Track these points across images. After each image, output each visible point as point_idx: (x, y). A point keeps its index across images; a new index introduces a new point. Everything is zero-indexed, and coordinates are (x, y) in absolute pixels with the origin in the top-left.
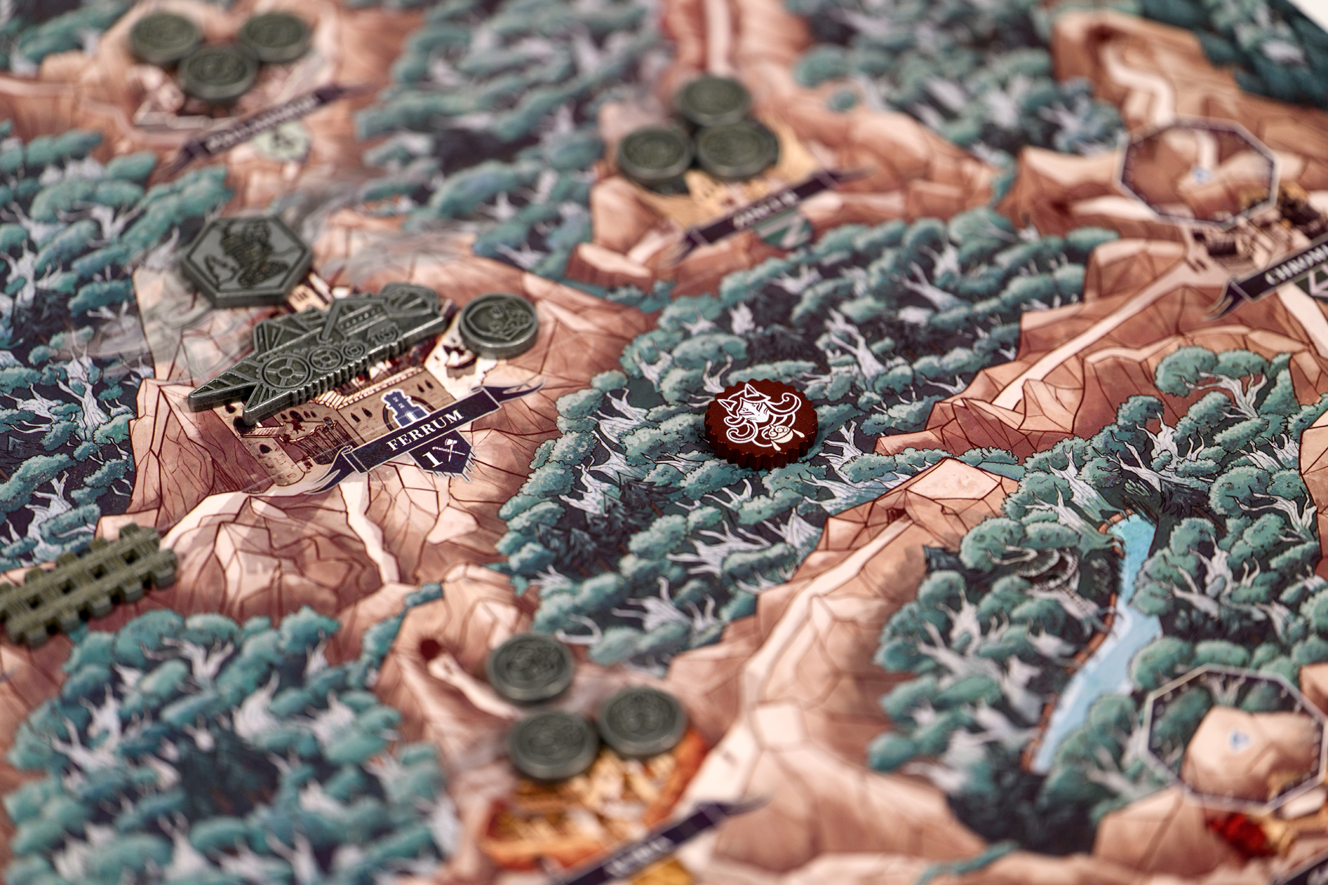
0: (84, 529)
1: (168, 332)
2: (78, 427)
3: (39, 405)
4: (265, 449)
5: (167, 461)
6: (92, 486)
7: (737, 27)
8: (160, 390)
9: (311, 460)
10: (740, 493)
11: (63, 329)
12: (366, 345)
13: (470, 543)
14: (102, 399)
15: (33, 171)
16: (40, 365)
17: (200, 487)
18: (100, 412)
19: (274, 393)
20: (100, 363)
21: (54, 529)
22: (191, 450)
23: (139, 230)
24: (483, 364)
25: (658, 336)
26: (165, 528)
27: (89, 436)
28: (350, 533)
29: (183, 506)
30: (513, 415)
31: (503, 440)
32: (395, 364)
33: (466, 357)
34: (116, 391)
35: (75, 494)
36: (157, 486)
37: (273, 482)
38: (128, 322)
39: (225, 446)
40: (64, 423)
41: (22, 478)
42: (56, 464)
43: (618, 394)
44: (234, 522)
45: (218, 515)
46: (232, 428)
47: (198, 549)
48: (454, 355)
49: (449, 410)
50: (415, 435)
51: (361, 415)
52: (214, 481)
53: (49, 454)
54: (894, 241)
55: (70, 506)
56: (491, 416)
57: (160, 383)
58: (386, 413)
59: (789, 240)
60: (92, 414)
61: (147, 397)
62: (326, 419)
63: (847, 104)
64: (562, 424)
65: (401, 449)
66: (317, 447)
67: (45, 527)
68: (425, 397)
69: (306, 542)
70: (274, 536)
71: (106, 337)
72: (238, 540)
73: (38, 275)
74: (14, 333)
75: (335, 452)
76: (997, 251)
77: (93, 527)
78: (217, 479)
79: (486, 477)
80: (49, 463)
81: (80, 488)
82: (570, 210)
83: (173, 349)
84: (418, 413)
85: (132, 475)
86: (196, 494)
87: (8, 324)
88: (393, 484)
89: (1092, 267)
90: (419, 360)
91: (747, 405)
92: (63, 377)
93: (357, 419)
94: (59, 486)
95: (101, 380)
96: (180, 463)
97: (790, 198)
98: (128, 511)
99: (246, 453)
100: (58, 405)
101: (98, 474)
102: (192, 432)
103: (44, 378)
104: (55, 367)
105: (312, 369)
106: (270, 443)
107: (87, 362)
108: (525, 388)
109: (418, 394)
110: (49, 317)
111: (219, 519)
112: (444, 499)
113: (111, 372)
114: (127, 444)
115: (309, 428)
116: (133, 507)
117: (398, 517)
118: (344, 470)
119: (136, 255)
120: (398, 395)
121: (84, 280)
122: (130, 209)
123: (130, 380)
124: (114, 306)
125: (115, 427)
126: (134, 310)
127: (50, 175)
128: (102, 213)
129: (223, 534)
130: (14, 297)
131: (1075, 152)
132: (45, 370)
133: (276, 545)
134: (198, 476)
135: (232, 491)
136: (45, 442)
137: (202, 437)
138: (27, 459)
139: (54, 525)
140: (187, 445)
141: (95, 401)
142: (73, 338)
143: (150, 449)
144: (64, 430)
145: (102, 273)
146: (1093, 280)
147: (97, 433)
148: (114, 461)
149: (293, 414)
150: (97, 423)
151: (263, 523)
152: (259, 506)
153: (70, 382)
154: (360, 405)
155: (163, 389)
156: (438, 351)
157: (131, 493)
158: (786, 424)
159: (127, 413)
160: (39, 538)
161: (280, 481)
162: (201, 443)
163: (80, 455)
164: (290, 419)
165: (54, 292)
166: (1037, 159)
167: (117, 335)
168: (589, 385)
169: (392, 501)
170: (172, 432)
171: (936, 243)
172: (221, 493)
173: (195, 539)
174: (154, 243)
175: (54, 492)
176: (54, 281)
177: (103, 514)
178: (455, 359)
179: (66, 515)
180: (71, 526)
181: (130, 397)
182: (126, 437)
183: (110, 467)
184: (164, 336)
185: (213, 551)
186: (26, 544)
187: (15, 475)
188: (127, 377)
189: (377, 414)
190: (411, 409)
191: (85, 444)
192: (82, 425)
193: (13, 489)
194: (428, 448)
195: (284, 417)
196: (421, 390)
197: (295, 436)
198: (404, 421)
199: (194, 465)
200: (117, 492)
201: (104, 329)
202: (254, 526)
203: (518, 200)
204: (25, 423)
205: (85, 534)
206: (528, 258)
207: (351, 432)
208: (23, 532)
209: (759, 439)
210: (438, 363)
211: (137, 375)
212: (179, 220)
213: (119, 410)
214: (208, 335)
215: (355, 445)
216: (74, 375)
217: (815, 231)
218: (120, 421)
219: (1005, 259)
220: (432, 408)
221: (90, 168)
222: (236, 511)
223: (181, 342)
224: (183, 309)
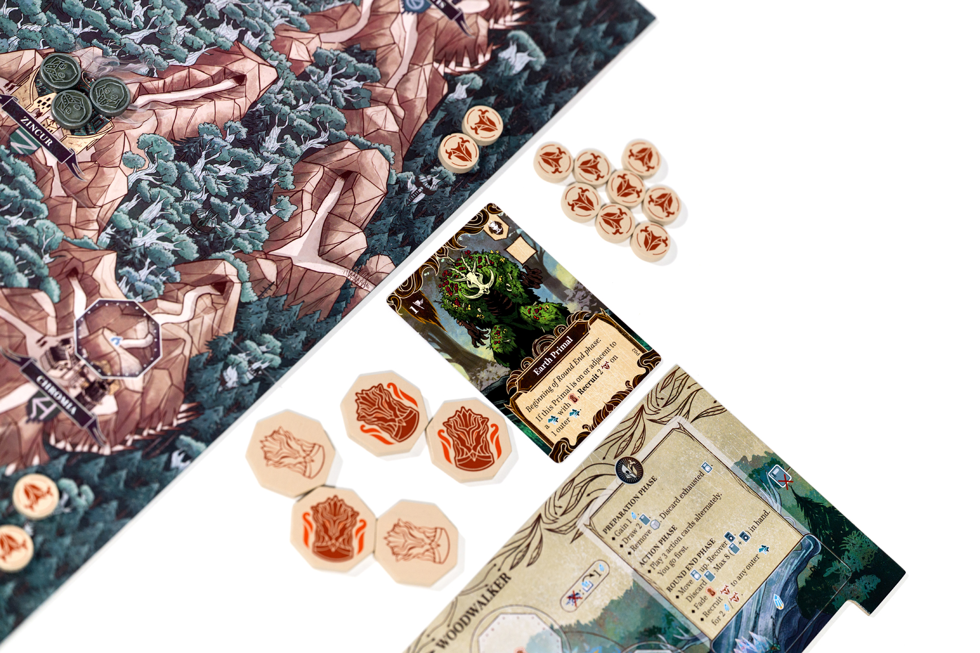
7: (177, 104)
54: (26, 194)
59: (14, 145)
63: (131, 163)
76: (31, 244)
82: (15, 41)
89: (30, 291)
97: (49, 142)
131: (119, 278)
146: (17, 292)
166: (110, 259)
171: (31, 214)
203: (14, 16)
217: (28, 156)
219: (25, 248)
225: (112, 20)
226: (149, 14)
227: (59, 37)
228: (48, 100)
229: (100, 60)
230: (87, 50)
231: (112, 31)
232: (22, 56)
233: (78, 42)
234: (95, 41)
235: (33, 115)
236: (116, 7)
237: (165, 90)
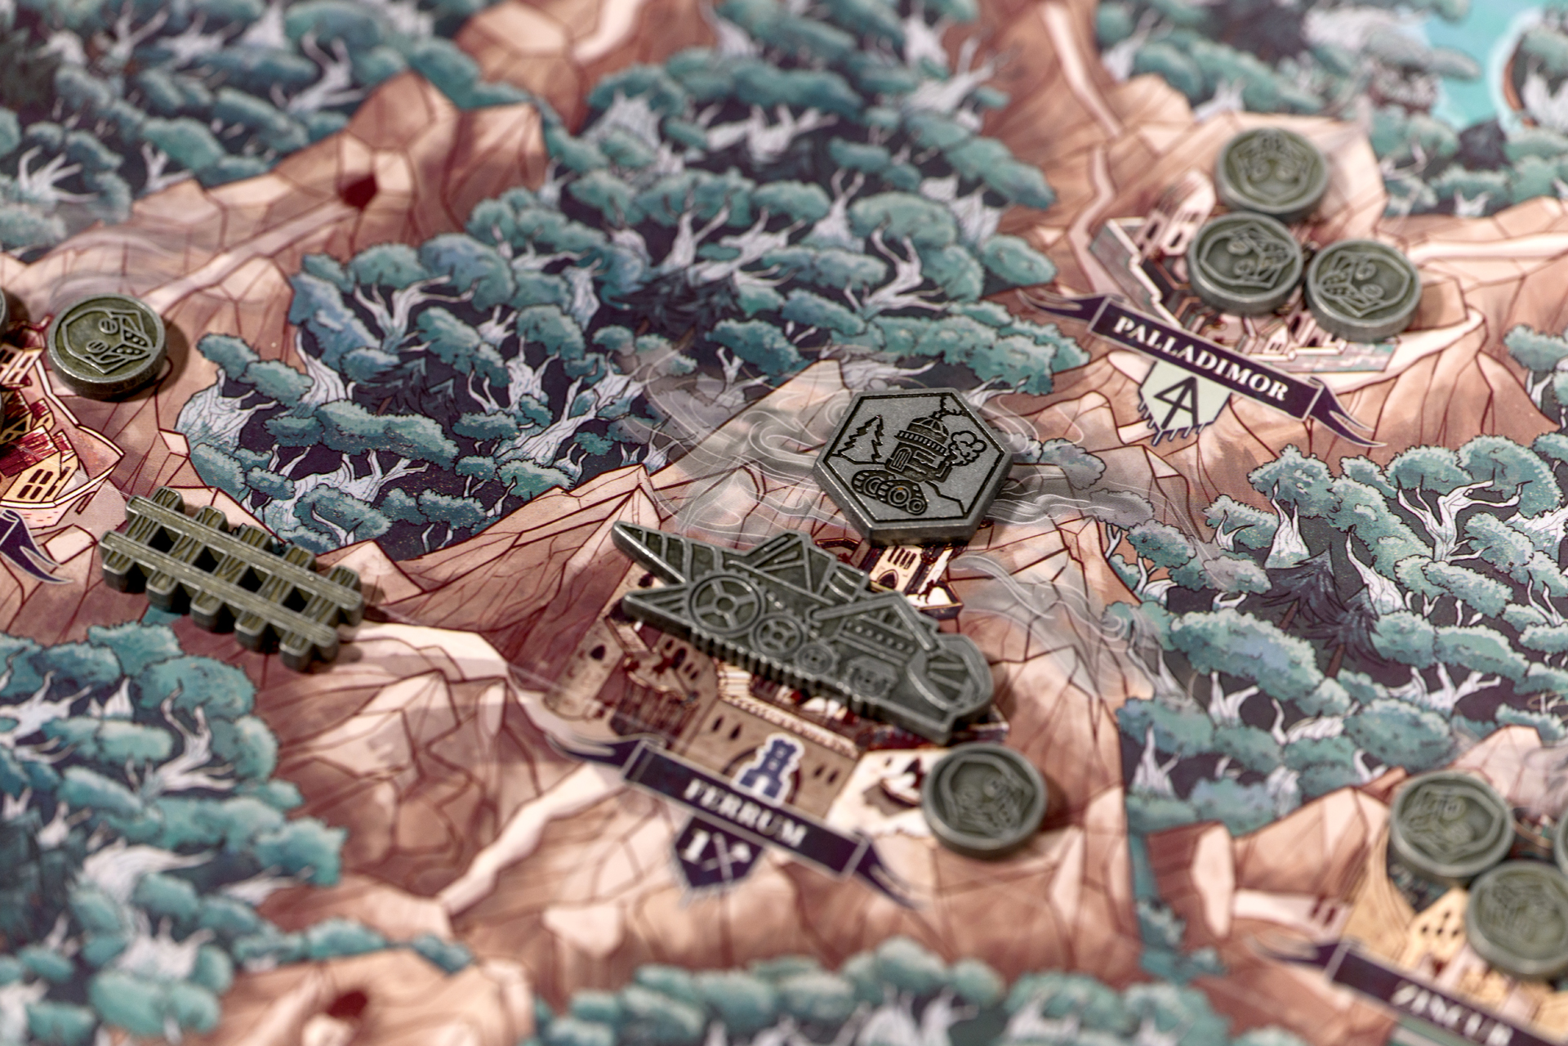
0: (342, 533)
1: (743, 448)
2: (513, 439)
3: (525, 380)
4: (598, 653)
5: (513, 560)
6: (419, 505)
8: (632, 493)
9: (610, 713)
11: (674, 338)
12: (833, 668)
13: (568, 959)
14: (577, 439)
15: (938, 166)
16: (591, 346)
17: (489, 617)
18: (554, 448)
19: (678, 611)
20: (640, 407)
21: (324, 502)
22: (546, 577)
23: (902, 330)
24: (914, 821)
25: (1105, 999)
26: (392, 615)
27: (504, 459)
28: (504, 815)
29: (443, 615)
30: (838, 902)
31: (783, 911)
32: (848, 720)
33: (912, 795)
34: (599, 446)
35: (396, 495)
36: (462, 570)
37: (543, 690)
38: (732, 398)
39: (576, 606)
40: (511, 422)
41: (388, 428)
42: (434, 449)
43: (958, 1002)
44: (449, 683)
45: (452, 660)
46: (614, 599)
47: (378, 669)
48: (910, 779)
49: (798, 821)
50: (729, 805)
51: (726, 729)
52: (508, 627)
53: (447, 433)
55: (371, 499)
56: (820, 873)
57: (645, 485)
58: (750, 753)
60: (542, 445)
61: (609, 484)
62: (695, 694)
64: (859, 965)
65: (695, 802)
66: (638, 707)
67: (323, 491)
68: (808, 784)
69: (461, 778)
70: (451, 738)
71: (691, 389)
72: (422, 702)
73: (755, 267)
74: (635, 294)
75: (641, 731)
77: (351, 539)
78: (510, 631)
79: (700, 923)
80: (433, 440)
81: (408, 494)
82: (1284, 781)
83: (714, 468)
84: (772, 791)
85: (463, 536)
86: (474, 619)
87: (647, 278)
88: (624, 823)
90: (867, 744)
92: (590, 381)
93: (717, 725)
94: (400, 469)
95: (611, 421)
96: (518, 576)
97: (1500, 1038)
98: (399, 563)
99: (579, 636)
100: (539, 400)
101: (445, 501)
102: (580, 560)
103: (579, 363)
104: (602, 363)
105: (751, 630)
106: (613, 653)
107: (634, 390)
108: (897, 889)
109: (808, 771)
110: (687, 314)
111: (445, 665)
112: (631, 895)
113: (636, 427)
114: (516, 504)
115: (668, 683)
116: (410, 565)
117: (565, 858)
118: (617, 757)
119: (856, 347)
120: (791, 750)
121: (775, 317)
122: (941, 298)
123: (629, 452)
124: (750, 368)
125: (538, 477)
126: (756, 395)
127: (942, 188)
128: (910, 273)
129: (421, 682)
130: (698, 260)
132: (591, 357)
133: (435, 749)
134: (508, 603)
135: (502, 654)
136: (466, 419)
137: (577, 577)
138: (426, 415)
139: (331, 499)
140: (554, 567)
141: (570, 434)
142: (663, 354)
143: (521, 534)
144: (507, 428)
145: (801, 327)
147: (517, 464)
148: (478, 505)
149: (682, 653)
150: (532, 455)
151: (464, 716)
152: (494, 697)
153: (587, 394)
154: (743, 717)
155: (636, 494)
156: (903, 758)
157: (432, 551)
159: (570, 477)
160: (299, 494)
161: (552, 699)
162: (567, 579)
163: (465, 466)
164: (669, 654)
165: (735, 296)
167: (703, 399)
168: (951, 957)
169: (594, 837)
170: (563, 541)
172: (493, 645)
173: (395, 656)
174: (893, 355)
175: (385, 472)
176: (752, 287)
177: (378, 541)
178: (902, 785)
179: (355, 502)
180: (339, 519)
181: (594, 468)
182: (526, 497)
183: (464, 507)
184: (730, 447)
185: (383, 686)
186: (282, 486)
187: (391, 417)
188: (631, 447)
189: (742, 744)
190: (775, 777)
191: (488, 462)
192: (518, 442)
193: (365, 427)
194: (711, 830)
195: (669, 645)
196: (818, 772)
197: (641, 677)
198: (748, 781)
199: (522, 592)
200: (425, 536)
201: (703, 379)
202: (454, 708)
203: (1257, 714)
204: (486, 383)
205: (334, 537)
206: (1152, 776)
207: (687, 732)
208: (297, 474)
210: (874, 768)
211: (644, 452)
212: (953, 358)
213: (571, 467)
214: (762, 489)
215: (669, 747)
216: (601, 391)
218: (552, 475)
220: (791, 800)
221: (981, 220)
222: (469, 675)
223: (734, 470)
224: (794, 443)
225: (1523, 639)
227: (1402, 730)
228: (1447, 915)
229: (1541, 758)
230: (1492, 741)
231: (1537, 669)
232: (1320, 819)
233: (1460, 729)
234: (1503, 711)
235: (1424, 974)
236: (1520, 598)
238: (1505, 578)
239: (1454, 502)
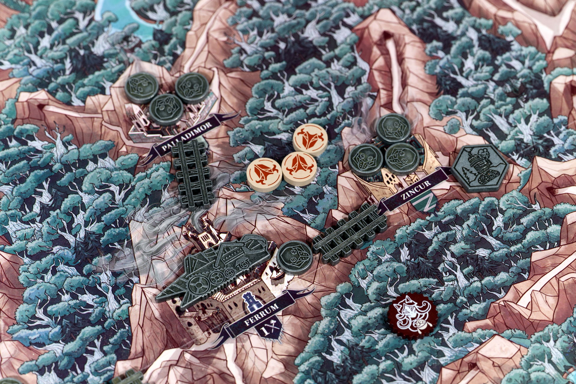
0: (109, 368)
1: (146, 257)
2: (106, 310)
3: (88, 298)
4: (190, 324)
5: (146, 330)
6: (113, 344)
7: (404, 84)
8: (142, 290)
9: (210, 331)
10: (403, 353)
11: (98, 255)
12: (235, 270)
13: (281, 379)
14: (116, 295)
15: (83, 163)
16: (88, 276)
17: (161, 345)
18: (115, 302)
19: (194, 297)
20: (115, 274)
21: (96, 367)
22: (157, 324)
23: (131, 199)
24: (288, 277)
25: (367, 262)
26: (145, 368)
27: (111, 316)
28: (228, 372)
29: (153, 356)
30: (301, 307)
31: (297, 321)
32: (248, 277)
33: (279, 274)
34: (122, 291)
35: (105, 348)
36: (141, 344)
37: (193, 343)
38: (127, 251)
39: (171, 322)
40: (100, 308)
41: (81, 339)
42: (96, 331)
43: (348, 295)
44: (176, 365)
45: (169, 361)
46: (175, 312)
47: (161, 380)
48: (275, 272)
49: (272, 304)
51: (233, 306)
52: (167, 342)
53: (93, 325)
54: (474, 210)
55: (103, 355)
56: (291, 307)
57: (142, 286)
58: (244, 304)
59: (426, 209)
60: (112, 304)
61: (136, 294)
62: (217, 308)
63: (454, 129)
64: (323, 312)
65: (251, 325)
66: (213, 323)
67: (92, 366)
68: (262, 296)
69: (209, 377)
70: (194, 373)
71: (118, 259)
72: (178, 375)
73: (87, 224)
74: (76, 257)
75: (221, 327)
76: (521, 216)
77: (113, 367)
78: (169, 342)
79: (289, 342)
80: (93, 330)
81: (108, 345)
82: (327, 189)
83: (148, 267)
84: (259, 305)
85: (130, 338)
86: (159, 349)
87: (73, 251)
88: (247, 345)
89: (564, 225)
90: (258, 276)
91: (407, 308)
92: (98, 282)
93: (231, 308)
94: (98, 343)
95: (116, 284)
96: (152, 331)
97: (427, 183)
98: (129, 358)
99: (181, 326)
100: (97, 298)
101: (115, 337)
102: (157, 314)
103: (90, 282)
104: (95, 276)
105: (211, 283)
106: (192, 321)
107: (109, 273)
108: (306, 292)
109: (258, 294)
110: (92, 247)
111: (170, 363)
112: (270, 354)
113: (121, 279)
114: (128, 320)
115: (210, 313)
116: (131, 356)
117: (249, 364)
118: (225, 337)
119: (130, 213)
120: (249, 294)
121: (107, 227)
122: (127, 186)
123: (129, 284)
124: (121, 242)
125: (122, 311)
126: (130, 244)
127: (91, 166)
128: (114, 188)
129: (171, 371)
130: (75, 236)
131: (559, 159)
132: (91, 278)
133: (195, 379)
134: (160, 338)
135: (175, 348)
136: (91, 319)
137: (162, 317)
138: (83, 328)
139: (96, 365)
140: (155, 321)
141: (113, 296)
142: (102, 260)
143: (139, 324)
144: (100, 311)
145: (115, 223)
146: (564, 234)
147: (115, 314)
148: (122, 330)
149: (202, 304)
150: (114, 308)
151: (189, 366)
152: (187, 356)
153: (102, 285)
154: (232, 300)
155: (144, 289)
156: (267, 270)
157: (130, 348)
158: (424, 319)
159: (128, 303)
160: (89, 372)
161: (197, 342)
162: (161, 320)
163: (107, 326)
164: (201, 308)
165: (94, 233)
166: (541, 161)
167: (122, 258)
168: (335, 291)
169: (247, 354)
170: (148, 314)
171: (494, 211)
172: (170, 348)
173: (159, 374)
174: (138, 206)
175: (96, 347)
176: (94, 227)
177: (118, 359)
178: (275, 275)
179: (101, 360)
180: (104, 366)
181: (129, 294)
182: (127, 317)
183: (121, 333)
184: (143, 260)
185: (167, 381)
186: (84, 375)
187: (78, 337)
188: (127, 283)
189: (240, 305)
190: (256, 303)
191: (109, 320)
192: (108, 310)
193: (77, 345)
194: (262, 325)
195: (198, 306)
196: (260, 292)
197: (204, 318)
198: (252, 309)
199: (158, 333)
200: (124, 348)
201: (116, 255)
202: (185, 368)
204: (82, 308)
205: (110, 370)
206: (308, 217)
207: (228, 316)
208: (82, 369)
209: (412, 327)
210: (267, 277)
211: (132, 282)
212: (149, 193)
213: (124, 301)
214: (163, 259)
215: (230, 323)
216: (104, 281)
217: (439, 202)
218: (124, 307)
219: (525, 220)
220: (264, 302)
221: (108, 162)
222: (177, 359)
223: (151, 263)
224: (152, 244)
225: (318, 114)
226: (317, 86)
227: (328, 155)
228: (387, 176)
229: (355, 130)
230: (343, 138)
231: (329, 116)
232: (343, 187)
233: (336, 143)
234: (336, 130)
235: (400, 190)
236: (306, 108)
237: (389, 89)
238: (297, 108)
239: (268, 106)
